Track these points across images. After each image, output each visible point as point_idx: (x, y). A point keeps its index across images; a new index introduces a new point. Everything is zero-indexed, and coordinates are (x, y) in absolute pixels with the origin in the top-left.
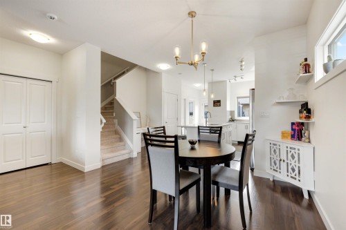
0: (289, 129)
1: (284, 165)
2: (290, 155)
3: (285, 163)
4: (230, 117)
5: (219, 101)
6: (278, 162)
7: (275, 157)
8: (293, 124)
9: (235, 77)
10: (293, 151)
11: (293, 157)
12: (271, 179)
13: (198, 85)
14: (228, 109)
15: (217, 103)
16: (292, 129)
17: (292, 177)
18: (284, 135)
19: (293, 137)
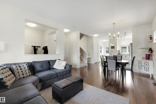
0: (145, 56)
1: (143, 67)
2: (145, 64)
3: (144, 67)
4: (118, 53)
5: (114, 47)
6: (141, 67)
7: (140, 65)
8: (146, 55)
9: (121, 37)
10: (146, 63)
11: (146, 64)
12: (139, 72)
13: (104, 40)
14: (118, 50)
15: (113, 47)
16: (146, 56)
17: (146, 71)
18: (143, 58)
19: (146, 59)
